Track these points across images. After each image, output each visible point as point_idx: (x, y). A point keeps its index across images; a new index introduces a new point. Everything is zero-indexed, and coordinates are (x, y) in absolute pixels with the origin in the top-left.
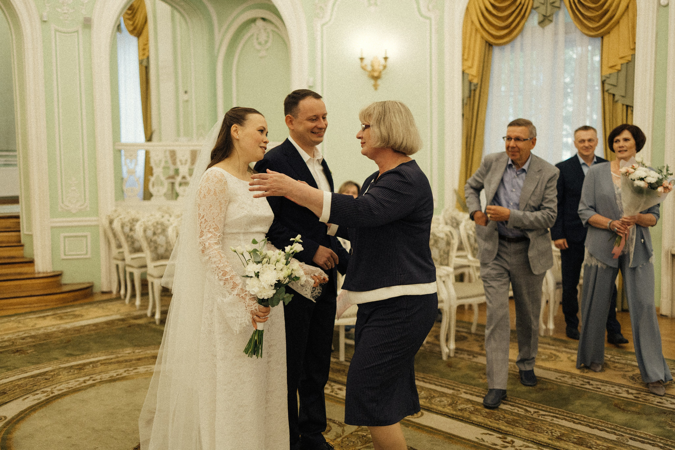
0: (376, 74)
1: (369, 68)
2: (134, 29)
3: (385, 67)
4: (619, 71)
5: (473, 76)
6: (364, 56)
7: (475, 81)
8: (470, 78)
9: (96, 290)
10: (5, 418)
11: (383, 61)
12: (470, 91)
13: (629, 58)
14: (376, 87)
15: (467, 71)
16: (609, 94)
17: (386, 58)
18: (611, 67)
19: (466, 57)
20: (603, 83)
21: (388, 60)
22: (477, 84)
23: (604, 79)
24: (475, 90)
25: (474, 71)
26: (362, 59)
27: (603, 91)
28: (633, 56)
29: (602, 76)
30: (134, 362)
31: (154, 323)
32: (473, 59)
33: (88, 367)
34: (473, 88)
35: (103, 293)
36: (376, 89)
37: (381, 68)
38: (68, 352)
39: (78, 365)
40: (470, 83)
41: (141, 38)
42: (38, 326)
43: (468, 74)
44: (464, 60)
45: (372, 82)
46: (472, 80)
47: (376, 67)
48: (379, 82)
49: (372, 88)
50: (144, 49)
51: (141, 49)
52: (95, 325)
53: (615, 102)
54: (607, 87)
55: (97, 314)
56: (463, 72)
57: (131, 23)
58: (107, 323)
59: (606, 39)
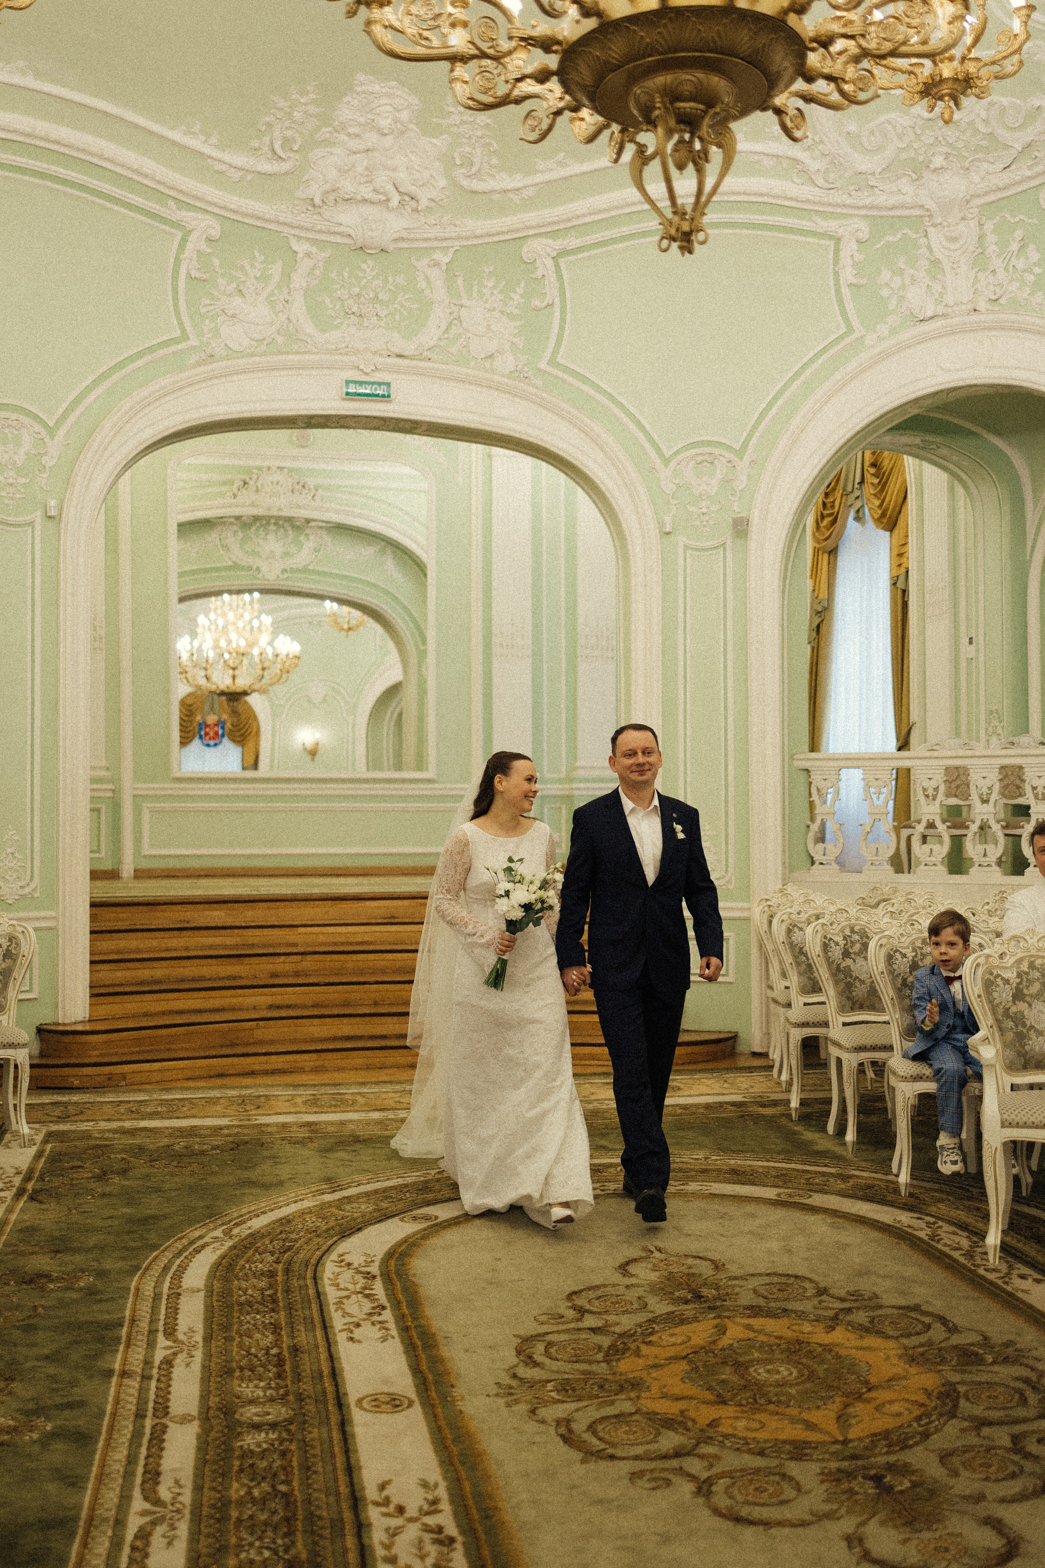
2: (883, 515)
9: (741, 1048)
10: (436, 1218)
30: (693, 1173)
31: (789, 1116)
33: (612, 1170)
35: (755, 1054)
38: (604, 1142)
39: (600, 1165)
41: (896, 532)
42: (593, 1098)
50: (900, 555)
51: (895, 553)
52: (685, 1107)
55: (704, 1090)
57: (877, 502)
58: (708, 1106)
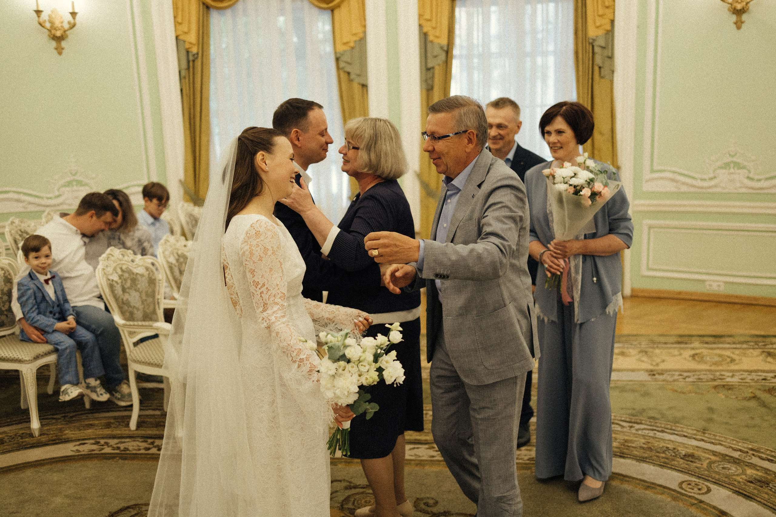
0: (58, 34)
1: (48, 25)
3: (73, 26)
4: (353, 48)
5: (191, 43)
6: (41, 9)
7: (194, 50)
8: (187, 46)
11: (70, 18)
12: (188, 62)
13: (361, 35)
14: (60, 50)
15: (181, 37)
16: (345, 72)
17: (74, 14)
18: (345, 44)
19: (179, 20)
20: (337, 59)
21: (78, 17)
22: (198, 54)
23: (338, 55)
24: (194, 61)
25: (192, 38)
26: (38, 12)
27: (338, 68)
28: (365, 32)
29: (336, 53)
32: (189, 22)
34: (191, 58)
36: (60, 53)
37: (66, 26)
40: (188, 52)
43: (184, 41)
44: (177, 24)
45: (54, 44)
46: (189, 48)
47: (57, 24)
48: (64, 44)
49: (55, 52)
53: (351, 81)
54: (342, 65)
56: (177, 37)
59: (336, 12)
